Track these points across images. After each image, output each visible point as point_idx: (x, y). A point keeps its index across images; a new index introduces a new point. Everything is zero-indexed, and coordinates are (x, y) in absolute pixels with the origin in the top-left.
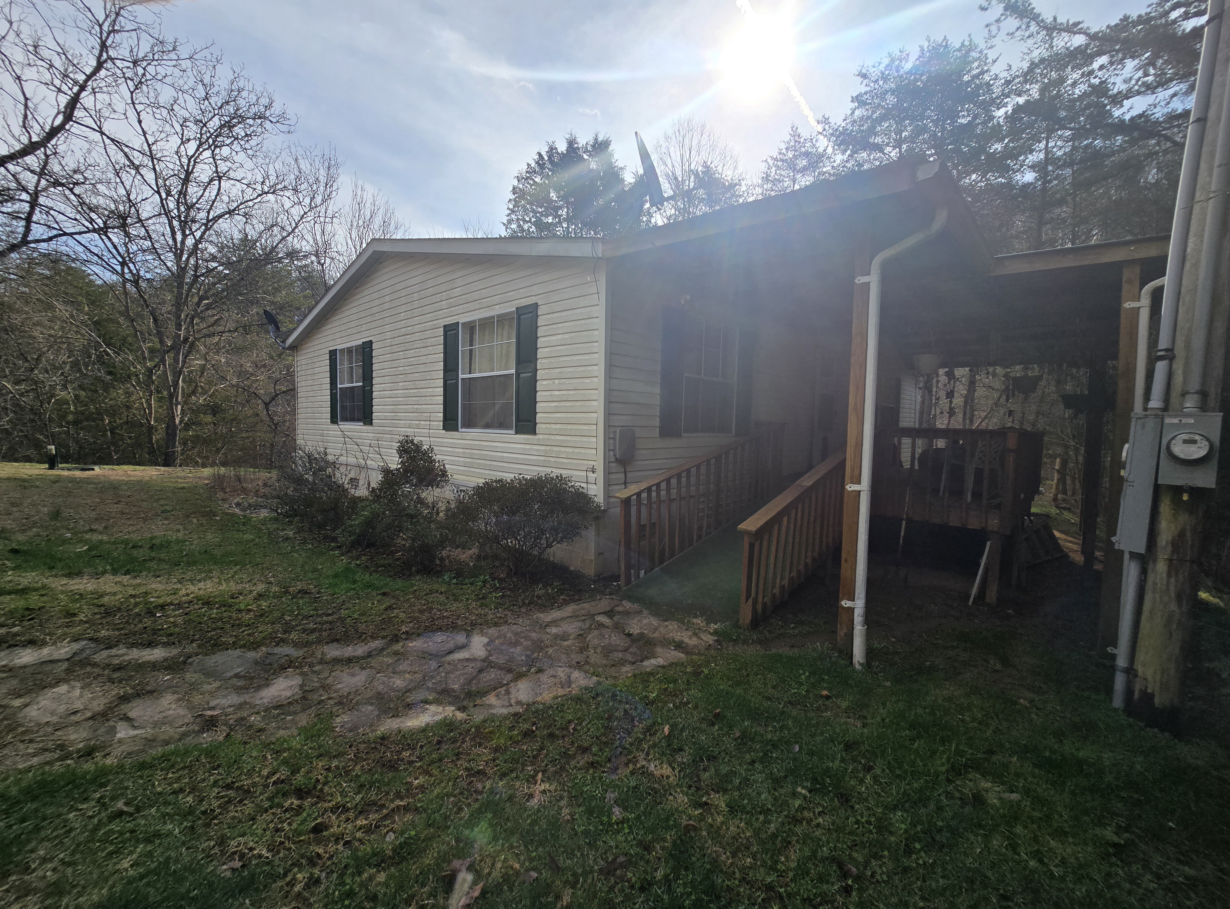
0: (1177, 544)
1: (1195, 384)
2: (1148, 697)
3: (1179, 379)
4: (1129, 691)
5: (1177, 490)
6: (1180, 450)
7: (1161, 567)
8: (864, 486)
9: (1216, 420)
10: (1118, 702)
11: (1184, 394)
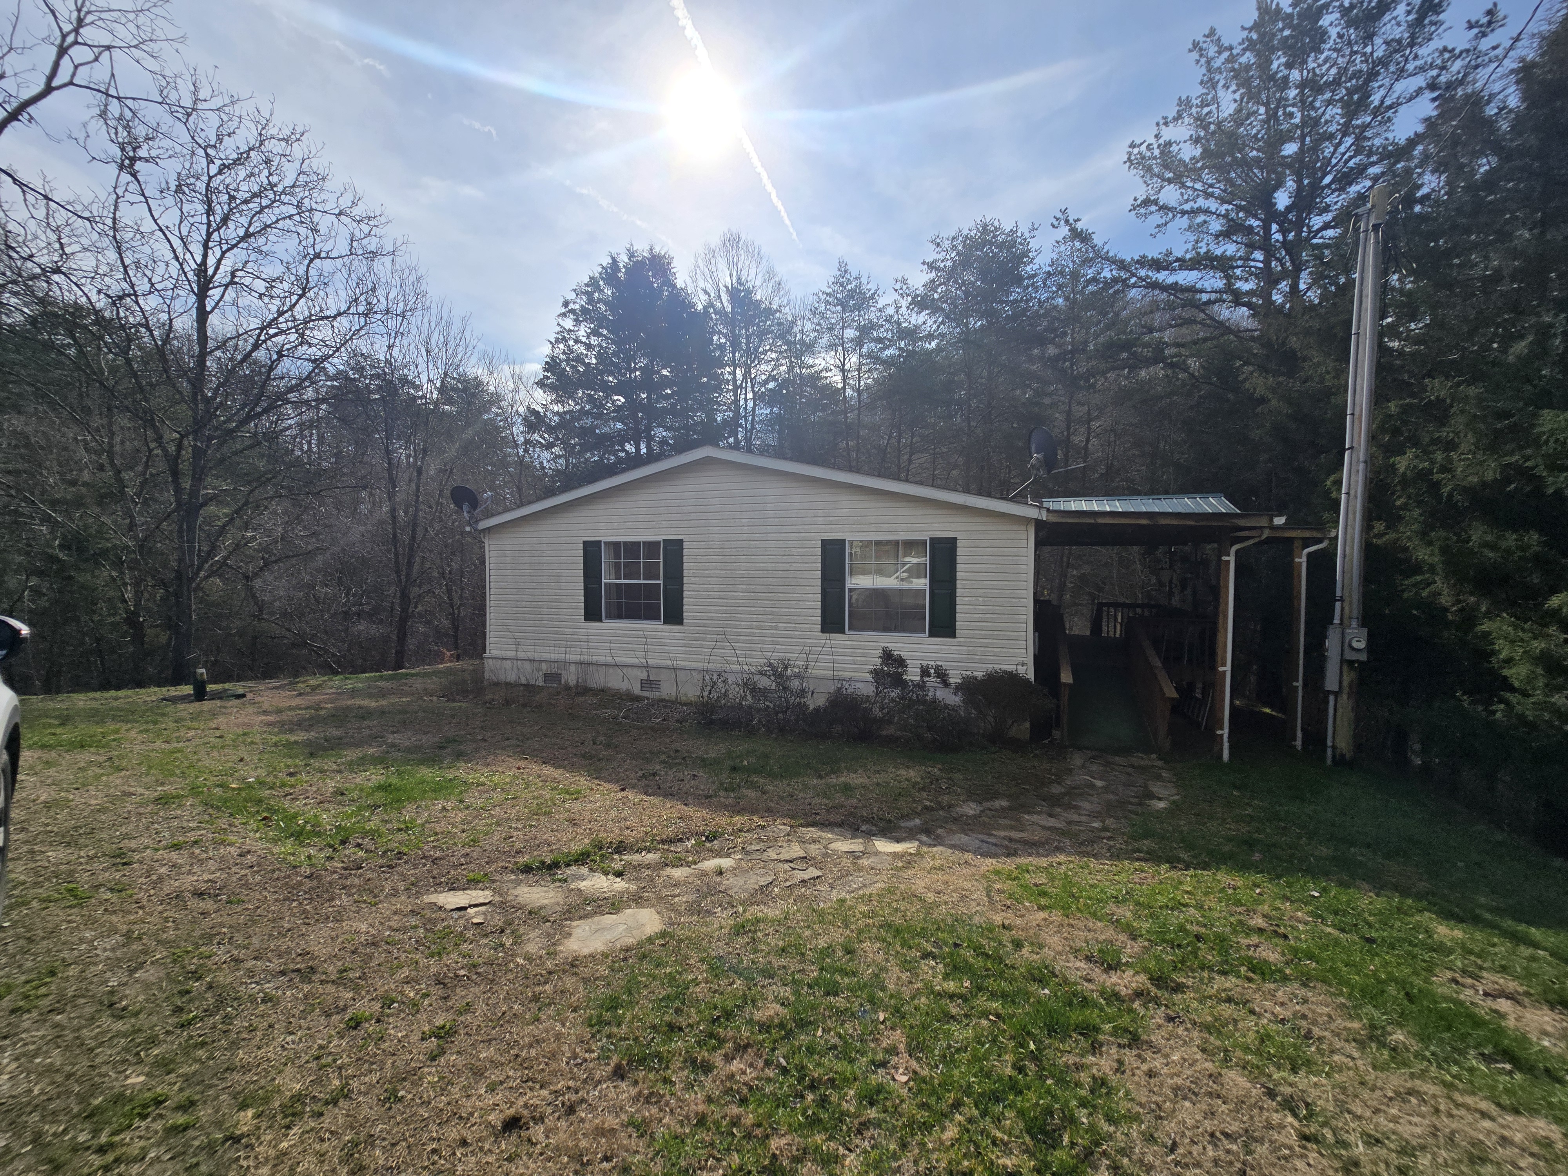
0: (1350, 686)
1: (1355, 613)
2: (1343, 756)
3: (1347, 611)
4: (1334, 756)
5: (1353, 662)
6: (1355, 644)
7: (1345, 696)
8: (1228, 668)
9: (1365, 631)
10: (1329, 762)
11: (1350, 618)
